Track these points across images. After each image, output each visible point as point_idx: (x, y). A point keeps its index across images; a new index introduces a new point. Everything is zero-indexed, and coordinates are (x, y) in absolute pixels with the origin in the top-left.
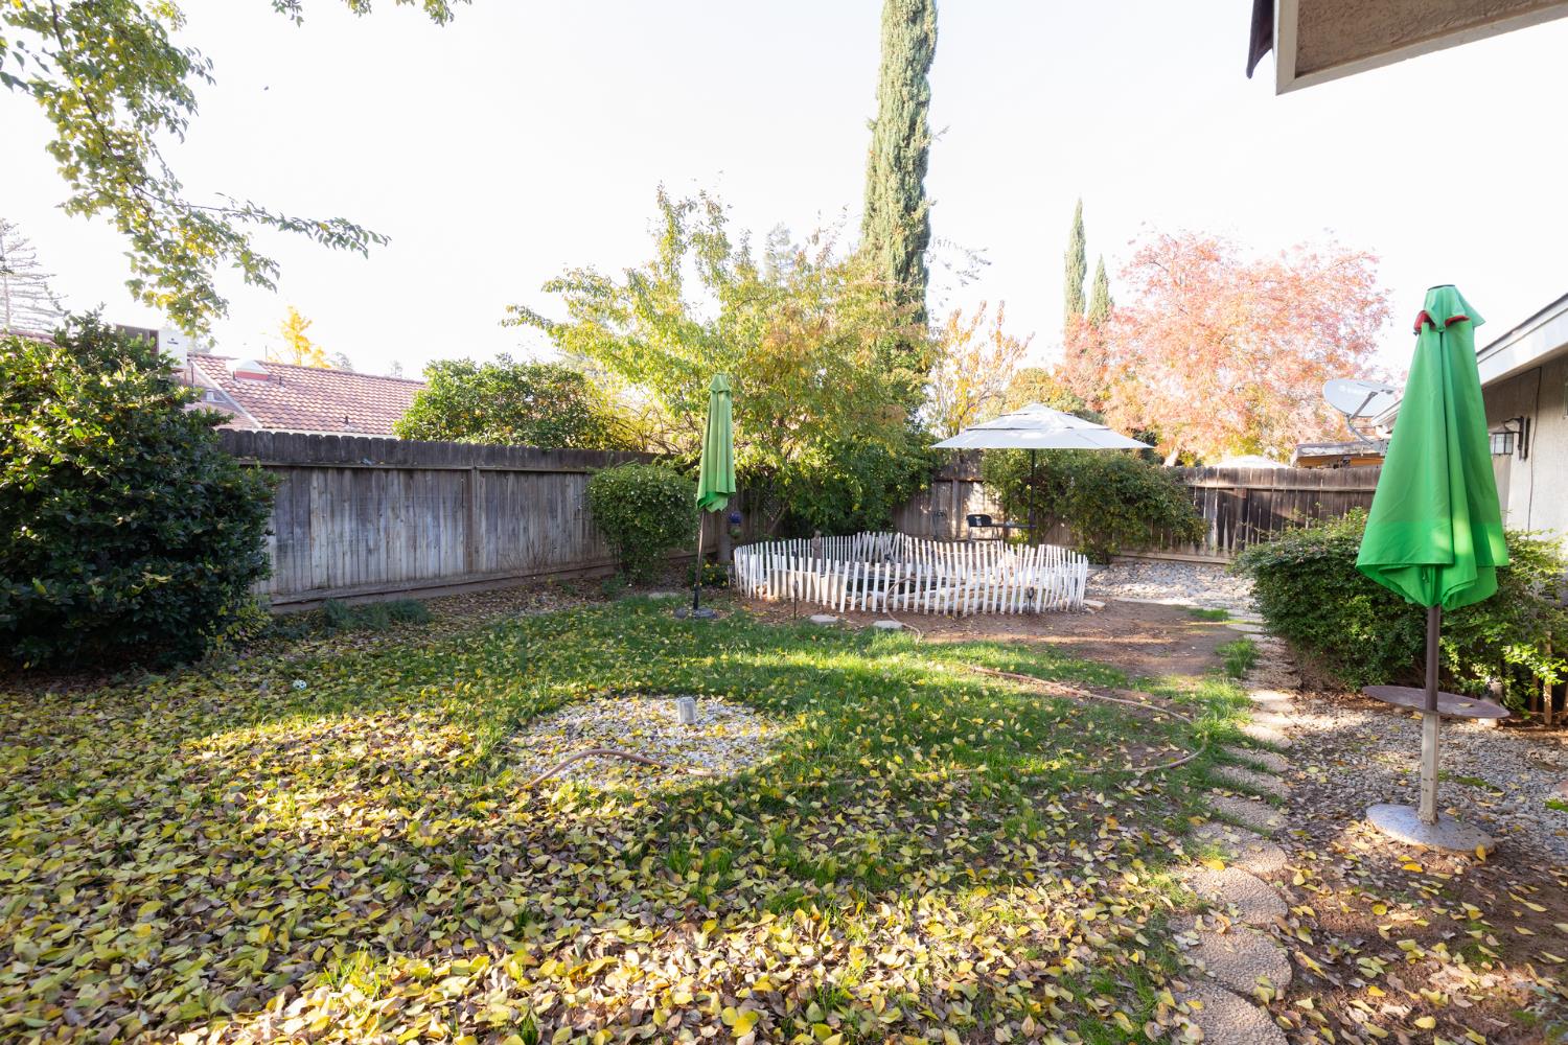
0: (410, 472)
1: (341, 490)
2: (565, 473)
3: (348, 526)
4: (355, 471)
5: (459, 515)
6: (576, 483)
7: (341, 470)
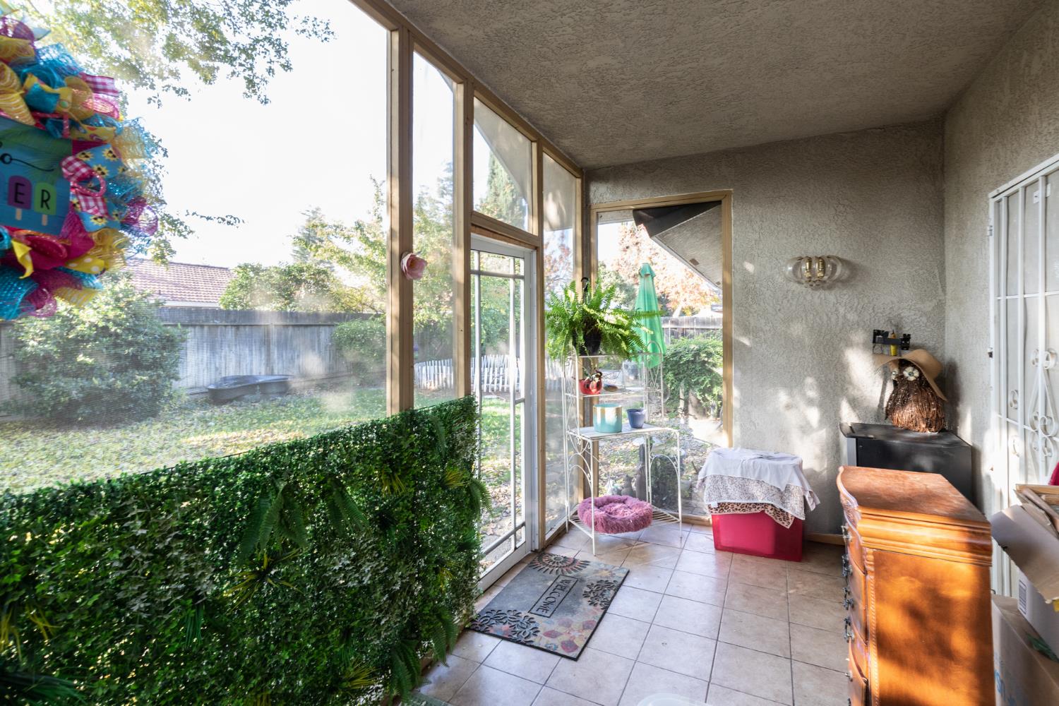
0: (238, 327)
1: (202, 336)
2: (320, 325)
3: (205, 355)
4: (209, 326)
5: (263, 349)
6: (325, 331)
7: (202, 326)
